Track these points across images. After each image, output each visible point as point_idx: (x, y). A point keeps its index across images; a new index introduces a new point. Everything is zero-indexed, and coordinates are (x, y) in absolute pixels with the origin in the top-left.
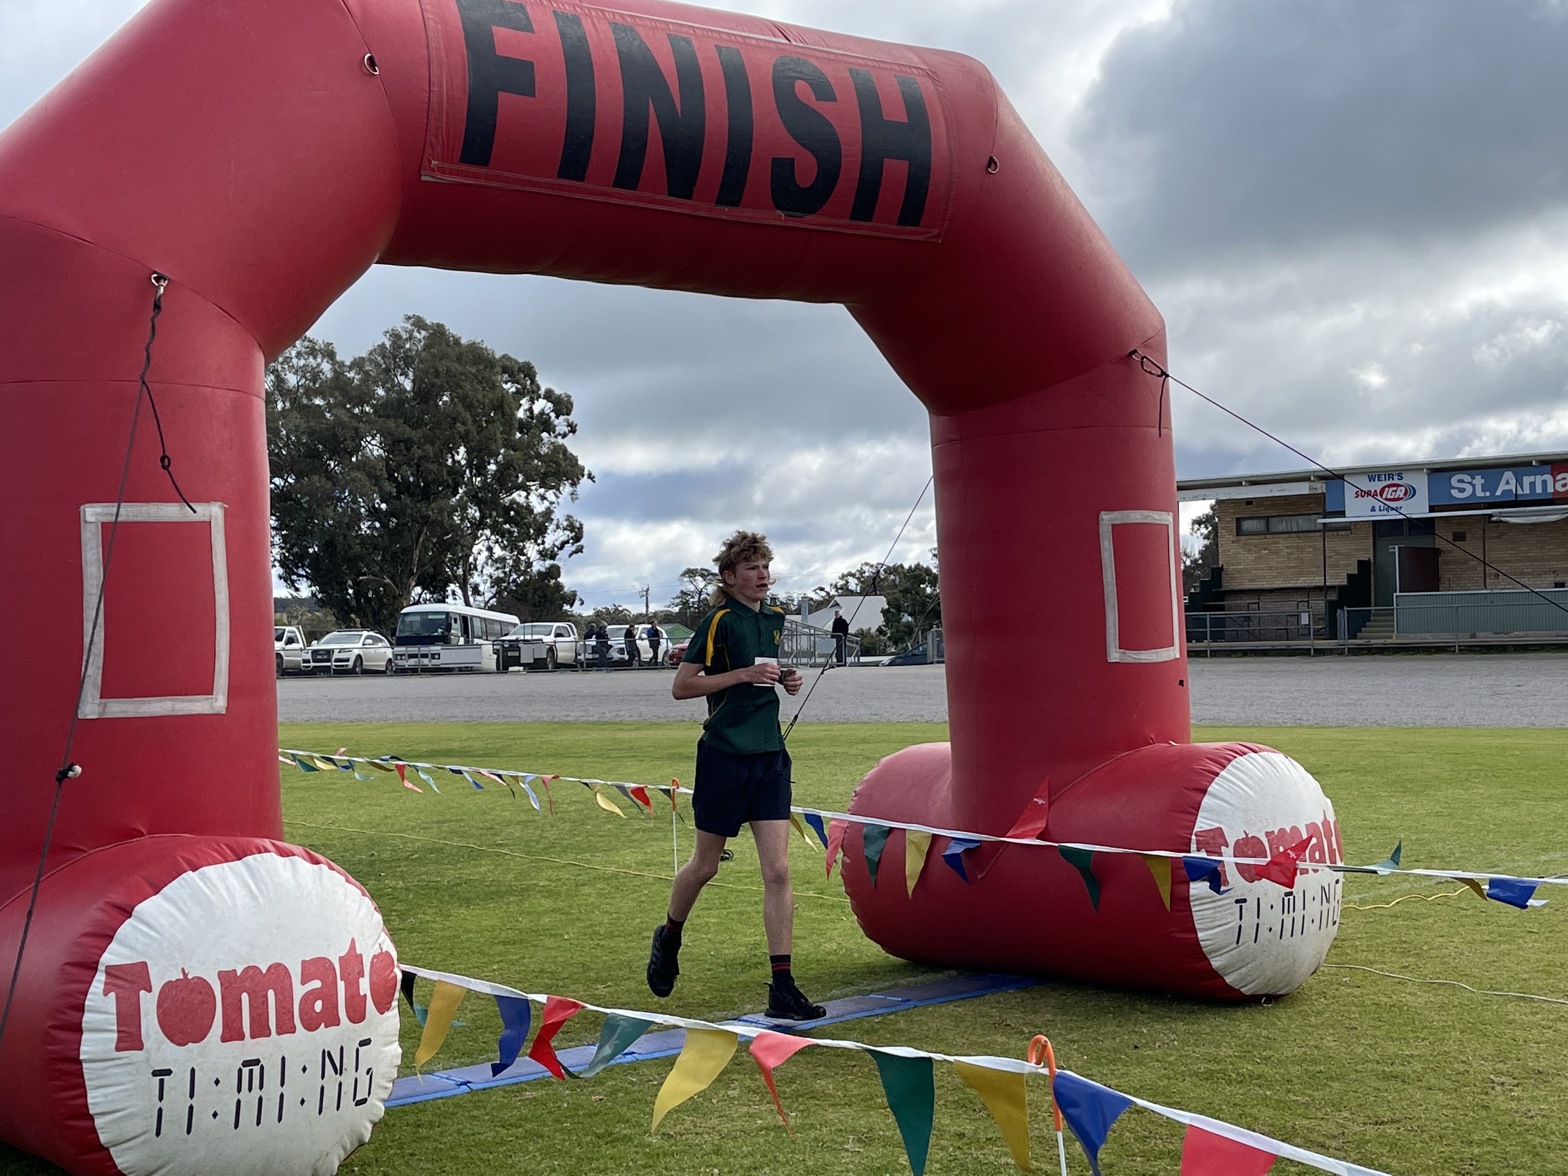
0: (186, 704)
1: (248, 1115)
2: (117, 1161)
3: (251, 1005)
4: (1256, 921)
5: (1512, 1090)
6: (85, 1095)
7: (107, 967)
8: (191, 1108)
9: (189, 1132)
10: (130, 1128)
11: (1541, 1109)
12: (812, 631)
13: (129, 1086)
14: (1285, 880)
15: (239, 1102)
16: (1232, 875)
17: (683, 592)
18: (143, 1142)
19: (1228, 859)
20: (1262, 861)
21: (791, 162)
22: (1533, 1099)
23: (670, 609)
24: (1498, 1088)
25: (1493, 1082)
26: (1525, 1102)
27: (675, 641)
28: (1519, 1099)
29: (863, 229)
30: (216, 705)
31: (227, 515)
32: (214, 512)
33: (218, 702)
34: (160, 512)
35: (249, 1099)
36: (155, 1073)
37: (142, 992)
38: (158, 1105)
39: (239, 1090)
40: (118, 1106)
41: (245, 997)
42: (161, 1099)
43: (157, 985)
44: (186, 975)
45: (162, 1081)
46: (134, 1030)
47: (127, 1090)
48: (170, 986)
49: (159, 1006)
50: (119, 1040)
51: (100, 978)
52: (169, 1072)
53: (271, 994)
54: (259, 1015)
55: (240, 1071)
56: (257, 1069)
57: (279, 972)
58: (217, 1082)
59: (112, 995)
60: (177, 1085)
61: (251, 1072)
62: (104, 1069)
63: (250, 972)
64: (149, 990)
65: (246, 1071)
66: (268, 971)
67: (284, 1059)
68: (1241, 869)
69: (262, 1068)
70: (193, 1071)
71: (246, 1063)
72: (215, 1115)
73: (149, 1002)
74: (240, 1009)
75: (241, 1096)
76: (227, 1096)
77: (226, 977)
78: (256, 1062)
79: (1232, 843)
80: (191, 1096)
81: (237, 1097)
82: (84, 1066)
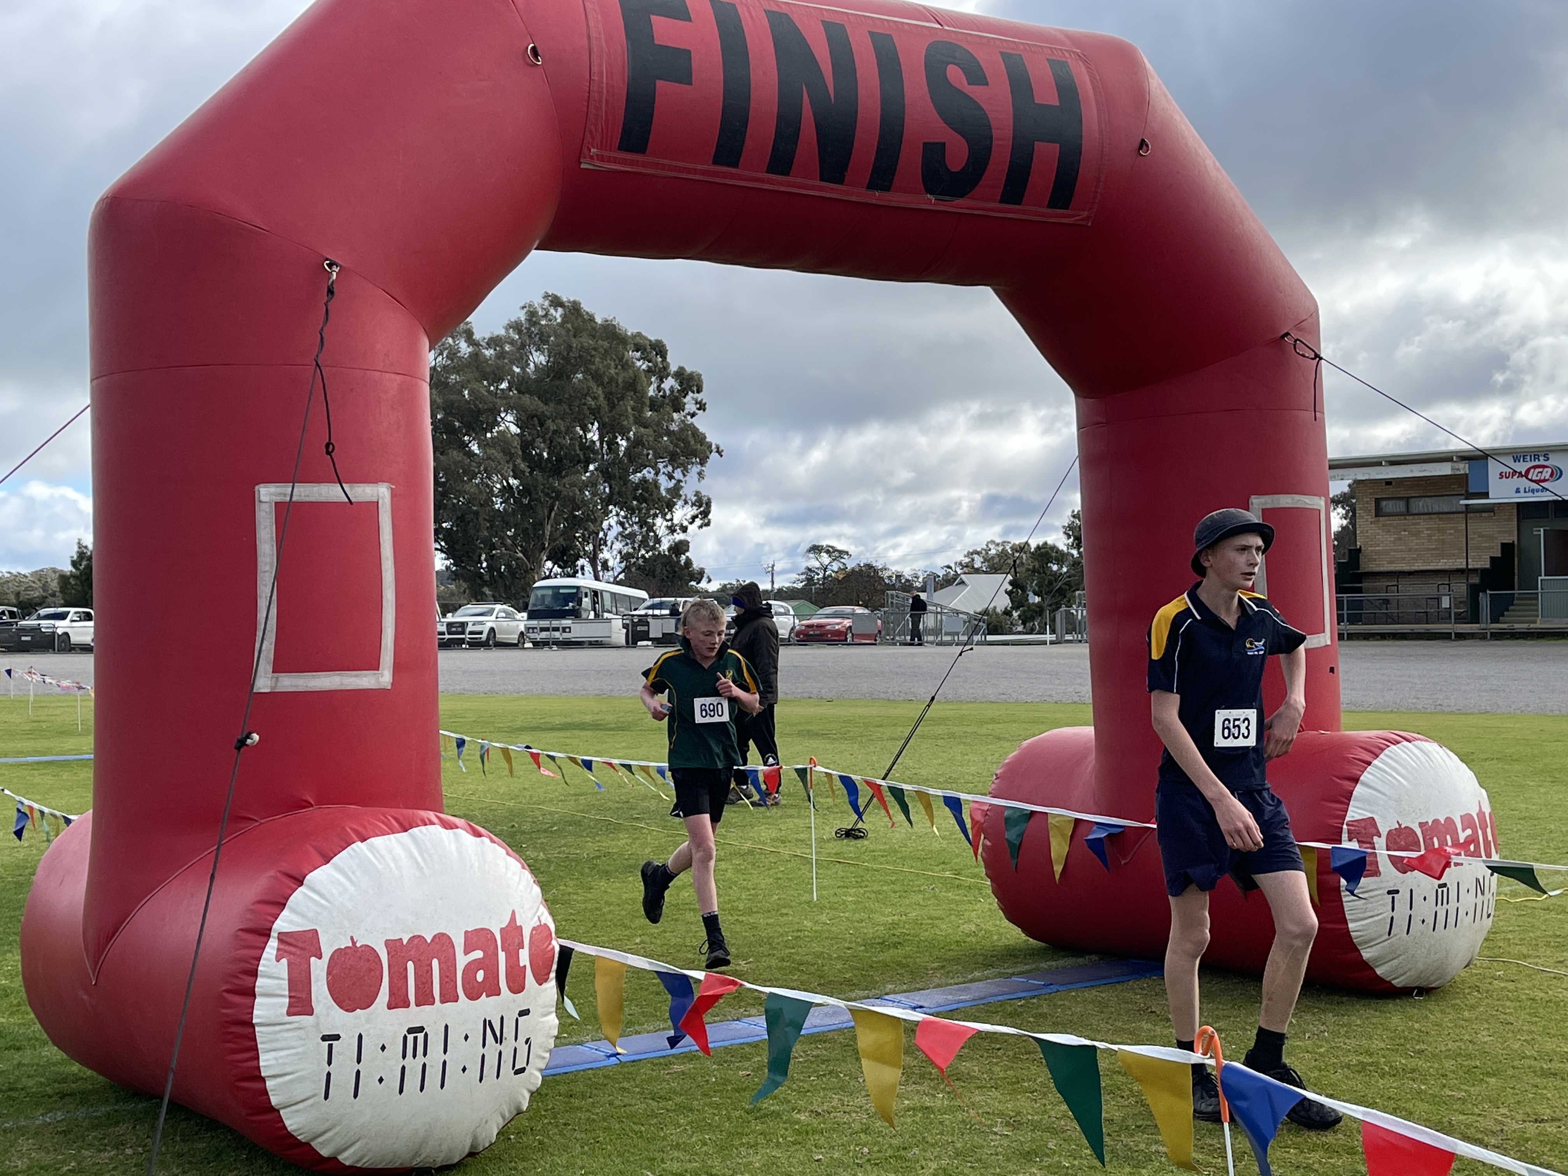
0: (351, 679)
1: (412, 1081)
2: (287, 1123)
3: (416, 974)
4: (1409, 912)
6: (257, 1058)
7: (279, 934)
9: (356, 1096)
10: (300, 1091)
12: (939, 610)
13: (300, 1050)
16: (1385, 866)
17: (810, 570)
18: (312, 1106)
19: (1381, 851)
21: (942, 147)
23: (795, 585)
27: (801, 618)
29: (1012, 212)
30: (382, 680)
31: (393, 495)
32: (381, 493)
33: (384, 678)
34: (331, 492)
35: (414, 1065)
36: (324, 1038)
37: (313, 959)
38: (327, 1069)
39: (404, 1057)
40: (289, 1070)
41: (410, 965)
42: (329, 1063)
43: (327, 952)
44: (354, 943)
45: (330, 1046)
46: (304, 996)
47: (298, 1054)
48: (339, 954)
49: (329, 973)
50: (290, 1005)
51: (273, 944)
52: (337, 1037)
53: (435, 963)
54: (423, 983)
55: (405, 1038)
56: (421, 1036)
57: (443, 941)
58: (383, 1048)
59: (284, 961)
60: (345, 1049)
61: (416, 1039)
62: (276, 1032)
63: (416, 941)
64: (320, 957)
65: (410, 1038)
66: (432, 940)
67: (446, 1027)
68: (1394, 860)
69: (426, 1035)
70: (360, 1037)
71: (411, 1031)
72: (381, 1080)
73: (319, 969)
74: (406, 977)
75: (405, 1062)
76: (393, 1062)
77: (393, 946)
78: (421, 1029)
79: (1384, 833)
80: (359, 1061)
81: (402, 1063)
82: (257, 1029)
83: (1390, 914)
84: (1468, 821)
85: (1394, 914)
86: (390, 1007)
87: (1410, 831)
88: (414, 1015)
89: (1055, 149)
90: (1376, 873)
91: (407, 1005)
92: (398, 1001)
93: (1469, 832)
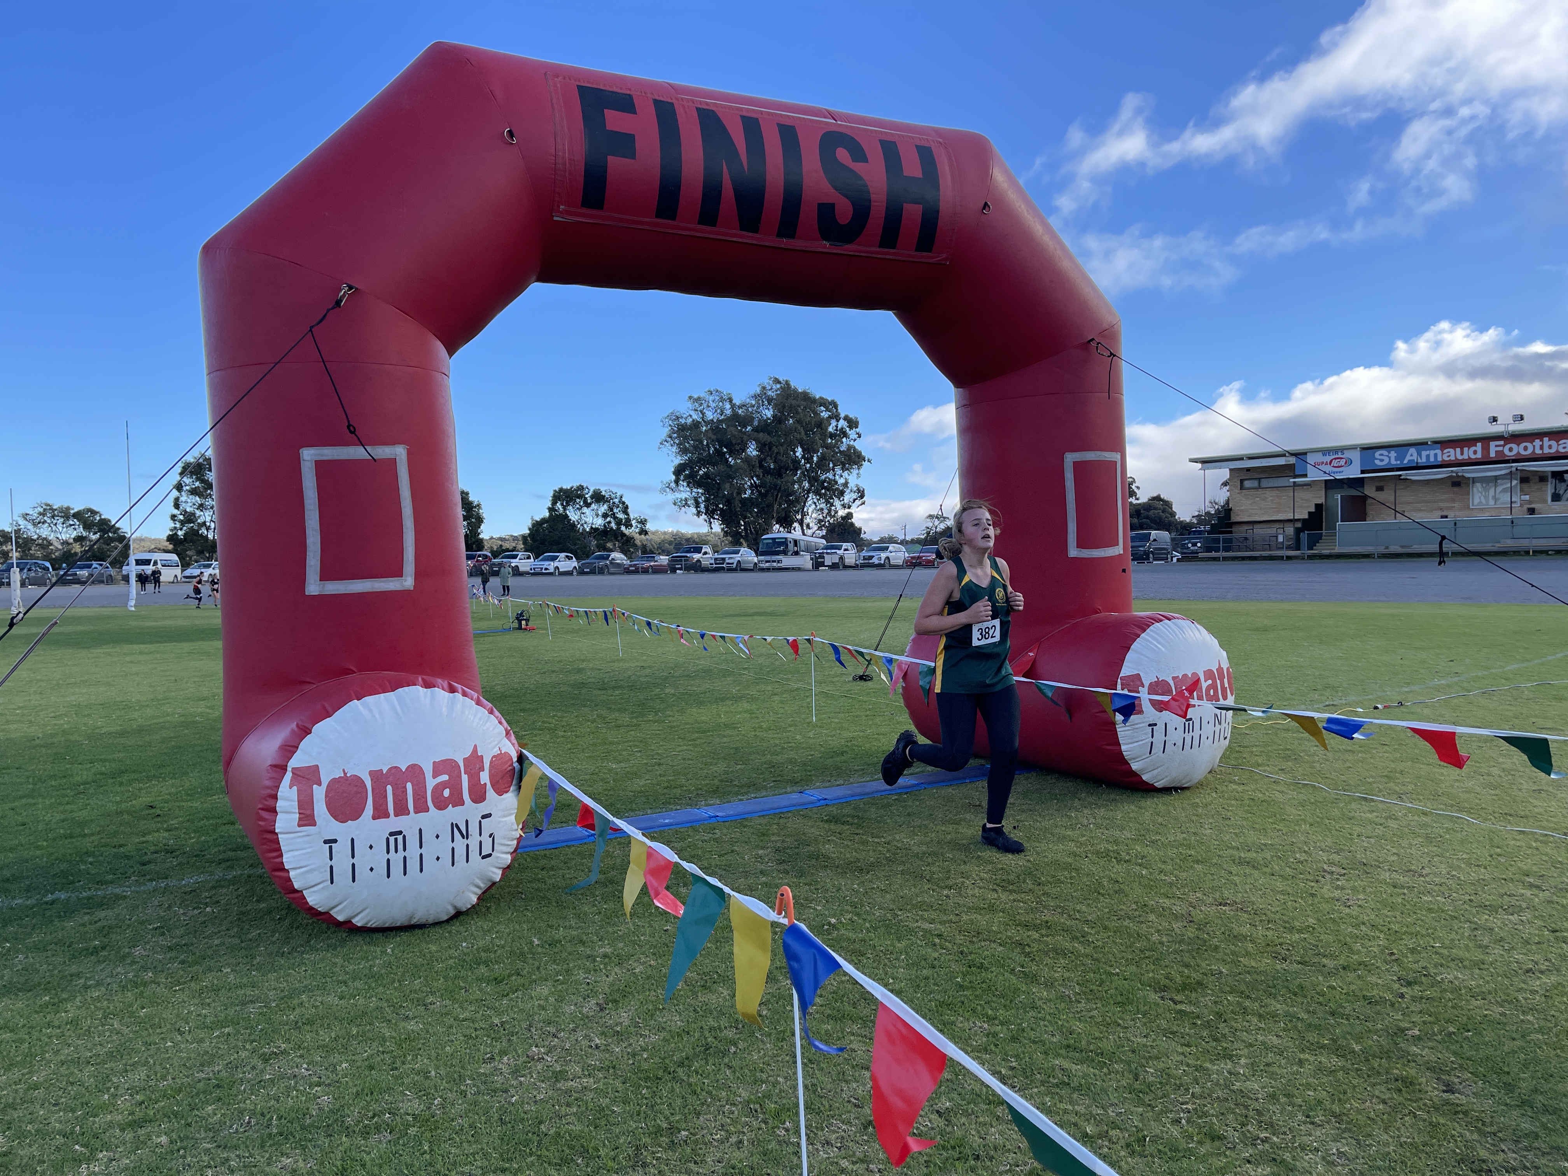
0: (382, 584)
1: (397, 869)
2: (309, 900)
3: (394, 794)
4: (1164, 738)
5: (1338, 879)
6: (281, 855)
7: (293, 769)
8: (353, 865)
9: (354, 881)
10: (314, 878)
11: (1358, 900)
13: (309, 850)
14: (1181, 713)
15: (388, 860)
16: (1146, 706)
18: (323, 888)
19: (1144, 695)
20: (1166, 698)
21: (832, 206)
22: (1354, 889)
24: (1328, 876)
25: (1325, 871)
26: (1347, 891)
28: (1342, 888)
29: (889, 254)
30: (405, 584)
31: (409, 453)
32: (400, 452)
33: (408, 582)
34: (356, 453)
35: (396, 859)
36: (326, 842)
37: (315, 786)
38: (330, 863)
39: (388, 852)
40: (303, 864)
41: (389, 788)
42: (331, 859)
43: (325, 780)
44: (345, 774)
45: (331, 848)
46: (308, 812)
47: (307, 853)
48: (334, 781)
49: (326, 796)
50: (300, 819)
51: (289, 775)
52: (335, 841)
53: (409, 786)
54: (400, 800)
55: (388, 839)
56: (400, 838)
57: (415, 772)
58: (371, 847)
59: (295, 788)
60: (342, 849)
61: (396, 840)
62: (292, 838)
63: (393, 771)
64: (320, 784)
65: (392, 839)
66: (407, 769)
67: (420, 830)
68: (1154, 703)
69: (404, 837)
70: (352, 840)
71: (391, 834)
72: (372, 869)
73: (319, 793)
74: (386, 796)
75: (389, 856)
76: (379, 857)
77: (376, 775)
78: (400, 833)
79: (1147, 684)
80: (353, 857)
81: (387, 856)
82: (280, 836)
83: (1150, 739)
84: (1209, 674)
85: (1153, 740)
86: (374, 818)
87: (1165, 682)
88: (394, 823)
89: (919, 208)
90: (1141, 712)
91: (387, 816)
92: (380, 813)
93: (1210, 682)
